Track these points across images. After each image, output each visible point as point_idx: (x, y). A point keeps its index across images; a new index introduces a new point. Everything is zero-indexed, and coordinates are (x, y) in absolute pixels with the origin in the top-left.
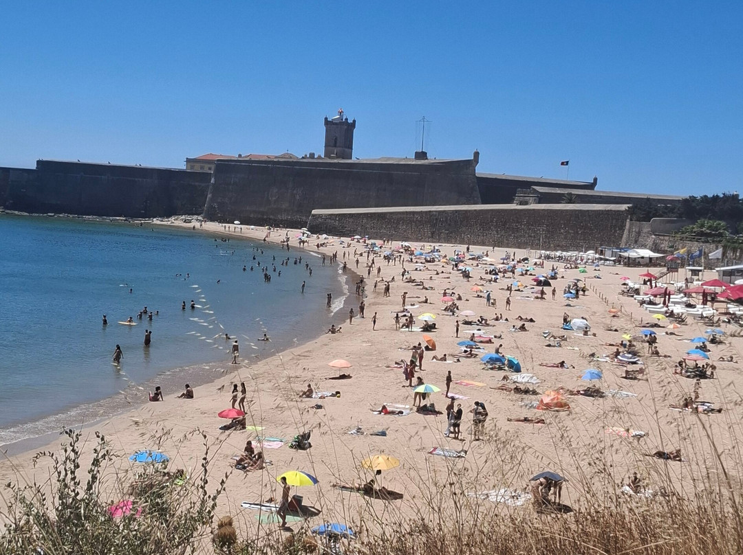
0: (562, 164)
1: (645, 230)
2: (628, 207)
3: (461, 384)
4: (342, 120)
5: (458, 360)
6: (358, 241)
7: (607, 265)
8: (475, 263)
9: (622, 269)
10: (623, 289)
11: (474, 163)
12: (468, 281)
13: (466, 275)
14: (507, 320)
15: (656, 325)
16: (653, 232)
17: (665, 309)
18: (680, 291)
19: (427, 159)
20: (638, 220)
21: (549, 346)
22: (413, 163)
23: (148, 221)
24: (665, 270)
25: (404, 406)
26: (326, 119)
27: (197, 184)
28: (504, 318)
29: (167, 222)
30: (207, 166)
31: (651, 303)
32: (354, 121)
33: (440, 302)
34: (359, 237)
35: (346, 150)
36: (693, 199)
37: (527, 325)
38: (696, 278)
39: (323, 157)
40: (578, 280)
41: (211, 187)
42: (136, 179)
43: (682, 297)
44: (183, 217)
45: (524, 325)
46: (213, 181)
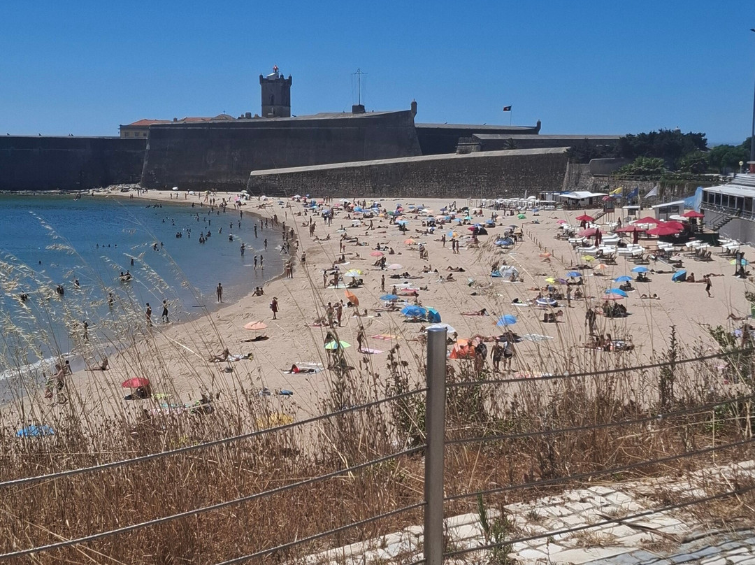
0: (505, 109)
1: (585, 172)
2: (567, 150)
3: (378, 338)
4: (278, 76)
5: (379, 315)
6: (298, 201)
7: (547, 210)
8: (414, 215)
9: (561, 213)
10: (559, 233)
11: (413, 114)
12: (404, 234)
13: (402, 228)
14: (436, 271)
15: (586, 267)
16: (592, 174)
17: (597, 250)
18: (614, 231)
19: (364, 112)
20: (578, 162)
21: (474, 294)
22: (352, 117)
23: (83, 192)
24: (601, 211)
25: (315, 364)
26: (261, 76)
27: (132, 151)
28: (433, 269)
29: (102, 192)
30: (142, 133)
31: (585, 245)
32: (290, 77)
33: (372, 257)
34: (299, 196)
35: (284, 107)
36: (630, 137)
37: (455, 275)
38: (633, 217)
39: (261, 116)
40: (514, 227)
41: (146, 154)
42: (69, 150)
43: (615, 238)
44: (120, 186)
45: (451, 275)
46: (148, 147)
